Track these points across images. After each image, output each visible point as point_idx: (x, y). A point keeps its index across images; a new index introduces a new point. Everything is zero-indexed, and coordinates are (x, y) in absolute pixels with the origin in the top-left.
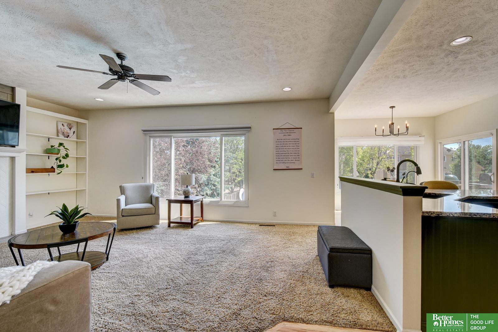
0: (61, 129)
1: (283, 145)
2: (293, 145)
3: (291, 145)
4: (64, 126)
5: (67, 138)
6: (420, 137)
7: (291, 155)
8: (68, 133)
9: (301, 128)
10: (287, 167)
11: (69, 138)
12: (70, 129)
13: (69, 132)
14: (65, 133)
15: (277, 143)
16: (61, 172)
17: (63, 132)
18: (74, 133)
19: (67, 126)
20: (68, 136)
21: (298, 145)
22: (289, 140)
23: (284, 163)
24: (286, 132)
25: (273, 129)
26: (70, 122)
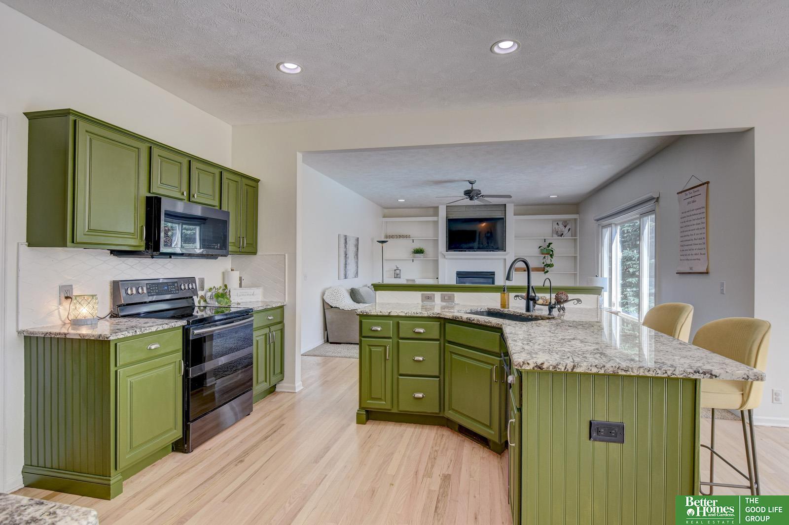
0: (555, 228)
1: (687, 224)
2: (698, 222)
3: (695, 222)
5: (560, 238)
7: (696, 242)
8: (562, 231)
9: (708, 183)
10: (691, 268)
12: (565, 227)
13: (564, 230)
14: (559, 232)
15: (682, 220)
17: (557, 232)
19: (562, 224)
20: (562, 234)
21: (703, 220)
22: (693, 212)
23: (688, 260)
24: (691, 196)
25: (678, 193)
26: (565, 220)
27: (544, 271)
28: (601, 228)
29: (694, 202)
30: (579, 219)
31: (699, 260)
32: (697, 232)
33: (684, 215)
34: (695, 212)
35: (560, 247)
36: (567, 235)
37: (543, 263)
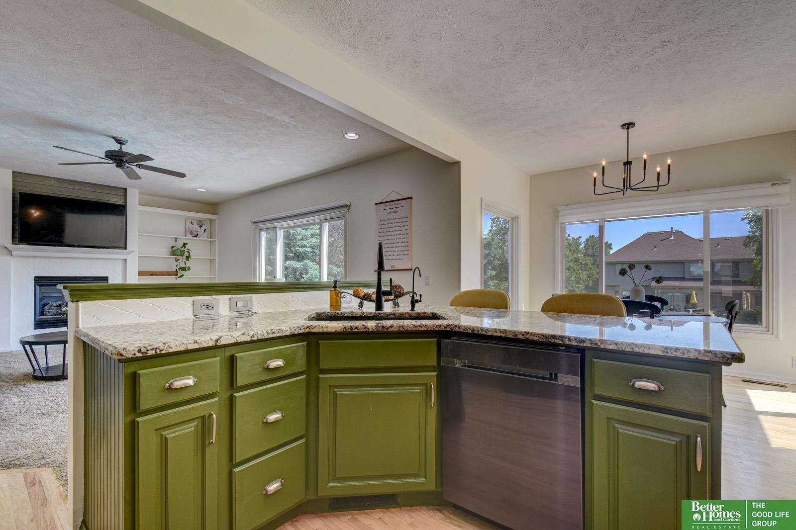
0: (189, 227)
1: (387, 230)
2: (400, 228)
3: (397, 229)
4: (193, 224)
5: (195, 238)
6: (773, 185)
7: (398, 245)
8: (197, 232)
9: (411, 198)
10: (392, 267)
11: (197, 238)
12: (201, 227)
13: (199, 230)
14: (194, 232)
15: (380, 227)
16: (183, 275)
17: (192, 231)
18: (205, 231)
19: (197, 223)
20: (197, 235)
21: (406, 228)
22: (395, 221)
23: (388, 259)
24: (391, 207)
25: (375, 204)
26: (200, 219)
27: (177, 275)
28: (258, 231)
29: (395, 212)
30: (217, 221)
31: (402, 259)
32: (398, 237)
33: (382, 223)
34: (397, 220)
35: (197, 248)
36: (204, 237)
37: (177, 266)
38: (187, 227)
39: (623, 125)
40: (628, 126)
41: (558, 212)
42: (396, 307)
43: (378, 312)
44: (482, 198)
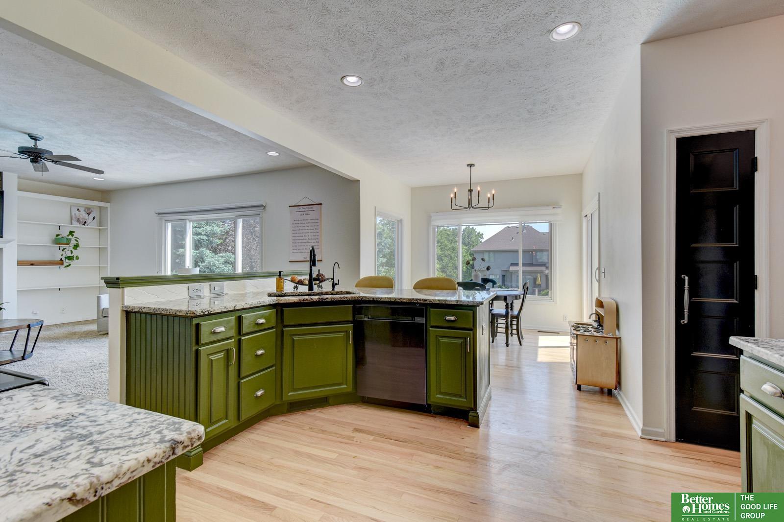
0: (75, 214)
1: (301, 228)
2: (311, 228)
3: (309, 228)
4: (80, 211)
5: (83, 226)
6: (554, 208)
7: (310, 241)
8: (85, 219)
9: (321, 204)
10: (305, 258)
11: (86, 226)
13: (87, 217)
14: (81, 220)
15: (294, 225)
16: (70, 265)
17: (78, 219)
18: (94, 219)
19: (85, 211)
20: (85, 222)
21: (317, 228)
22: (307, 221)
23: (301, 252)
24: (303, 210)
25: (290, 206)
26: (89, 207)
27: (62, 264)
28: (163, 221)
29: (307, 214)
30: (109, 209)
32: (310, 234)
33: (296, 222)
34: (309, 221)
35: (86, 236)
36: (93, 225)
37: (62, 255)
38: (73, 214)
39: (468, 165)
40: (471, 165)
41: (430, 217)
42: (320, 288)
43: (310, 292)
44: (375, 207)
